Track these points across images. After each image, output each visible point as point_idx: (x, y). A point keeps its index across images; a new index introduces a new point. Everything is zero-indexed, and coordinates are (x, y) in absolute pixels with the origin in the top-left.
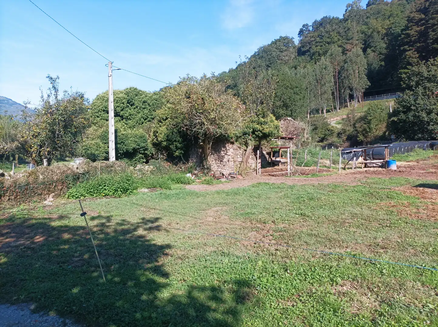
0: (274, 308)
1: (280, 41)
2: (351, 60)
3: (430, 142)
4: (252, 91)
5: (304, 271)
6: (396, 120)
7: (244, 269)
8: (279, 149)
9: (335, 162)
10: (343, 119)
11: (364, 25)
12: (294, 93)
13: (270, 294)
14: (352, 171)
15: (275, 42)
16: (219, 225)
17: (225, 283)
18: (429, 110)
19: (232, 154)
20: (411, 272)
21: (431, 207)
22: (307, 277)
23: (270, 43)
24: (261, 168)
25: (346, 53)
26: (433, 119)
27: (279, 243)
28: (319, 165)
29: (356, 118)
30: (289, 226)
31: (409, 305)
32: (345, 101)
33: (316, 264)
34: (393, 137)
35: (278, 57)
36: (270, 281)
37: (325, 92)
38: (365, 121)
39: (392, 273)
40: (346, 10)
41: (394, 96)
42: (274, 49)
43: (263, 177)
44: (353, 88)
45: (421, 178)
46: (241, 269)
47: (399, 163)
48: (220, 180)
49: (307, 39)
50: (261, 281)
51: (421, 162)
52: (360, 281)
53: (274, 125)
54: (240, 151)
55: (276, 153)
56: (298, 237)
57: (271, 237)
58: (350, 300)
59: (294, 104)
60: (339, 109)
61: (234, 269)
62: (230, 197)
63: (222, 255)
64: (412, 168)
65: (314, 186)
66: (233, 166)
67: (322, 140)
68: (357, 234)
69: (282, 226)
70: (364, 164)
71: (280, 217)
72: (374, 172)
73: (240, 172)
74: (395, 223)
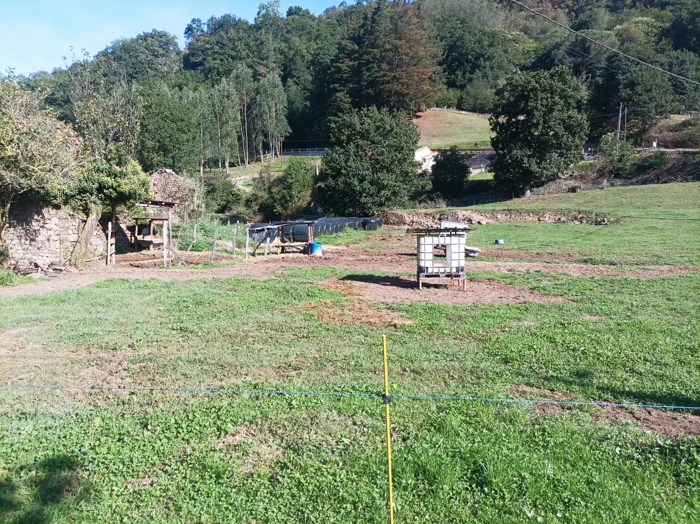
0: (118, 496)
1: (153, 38)
2: (265, 91)
3: (362, 219)
4: (97, 115)
5: (176, 423)
6: (323, 186)
7: (65, 437)
8: (150, 222)
9: (240, 245)
10: (254, 180)
11: (284, 41)
12: (178, 129)
13: (113, 472)
14: (264, 258)
15: (145, 37)
16: (21, 363)
17: (22, 470)
18: (362, 176)
19: (56, 228)
20: (328, 398)
21: (358, 306)
22: (181, 431)
23: (135, 37)
24: (116, 253)
25: (259, 79)
26: (366, 189)
27: (139, 381)
28: (216, 248)
29: (272, 179)
30: (159, 350)
31: (320, 444)
32: (258, 152)
33: (196, 408)
34: (319, 210)
35: (150, 63)
36: (113, 450)
37: (228, 134)
38: (285, 185)
39: (304, 403)
40: (259, 13)
41: (321, 152)
42: (143, 49)
43: (119, 269)
44: (268, 133)
45: (349, 268)
46: (59, 438)
47: (325, 247)
48: (28, 276)
49: (199, 43)
50: (97, 454)
51: (351, 246)
52: (259, 423)
53: (139, 180)
54: (74, 223)
55: (144, 228)
56: (172, 367)
57: (125, 373)
58: (243, 455)
59: (178, 148)
60: (249, 163)
61: (43, 440)
62: (50, 308)
63: (20, 418)
64: (340, 254)
65: (205, 282)
66: (58, 250)
67: (222, 210)
68: (263, 352)
69: (147, 351)
70: (281, 248)
71: (145, 336)
72: (294, 260)
73: (73, 260)
74: (313, 332)
